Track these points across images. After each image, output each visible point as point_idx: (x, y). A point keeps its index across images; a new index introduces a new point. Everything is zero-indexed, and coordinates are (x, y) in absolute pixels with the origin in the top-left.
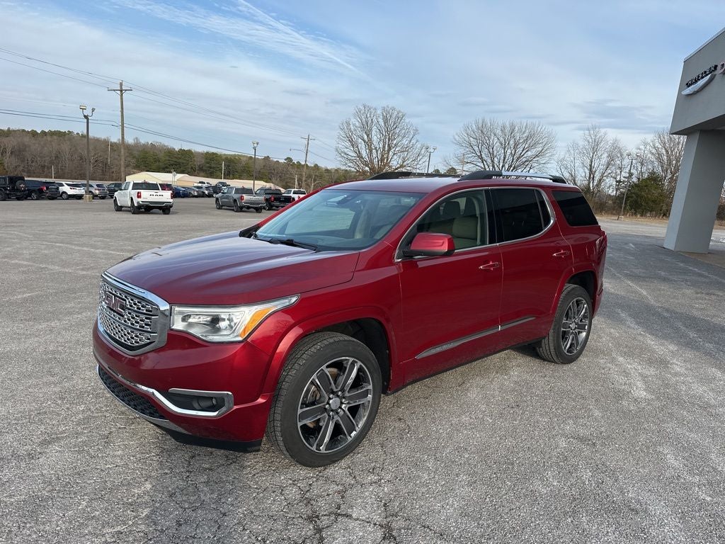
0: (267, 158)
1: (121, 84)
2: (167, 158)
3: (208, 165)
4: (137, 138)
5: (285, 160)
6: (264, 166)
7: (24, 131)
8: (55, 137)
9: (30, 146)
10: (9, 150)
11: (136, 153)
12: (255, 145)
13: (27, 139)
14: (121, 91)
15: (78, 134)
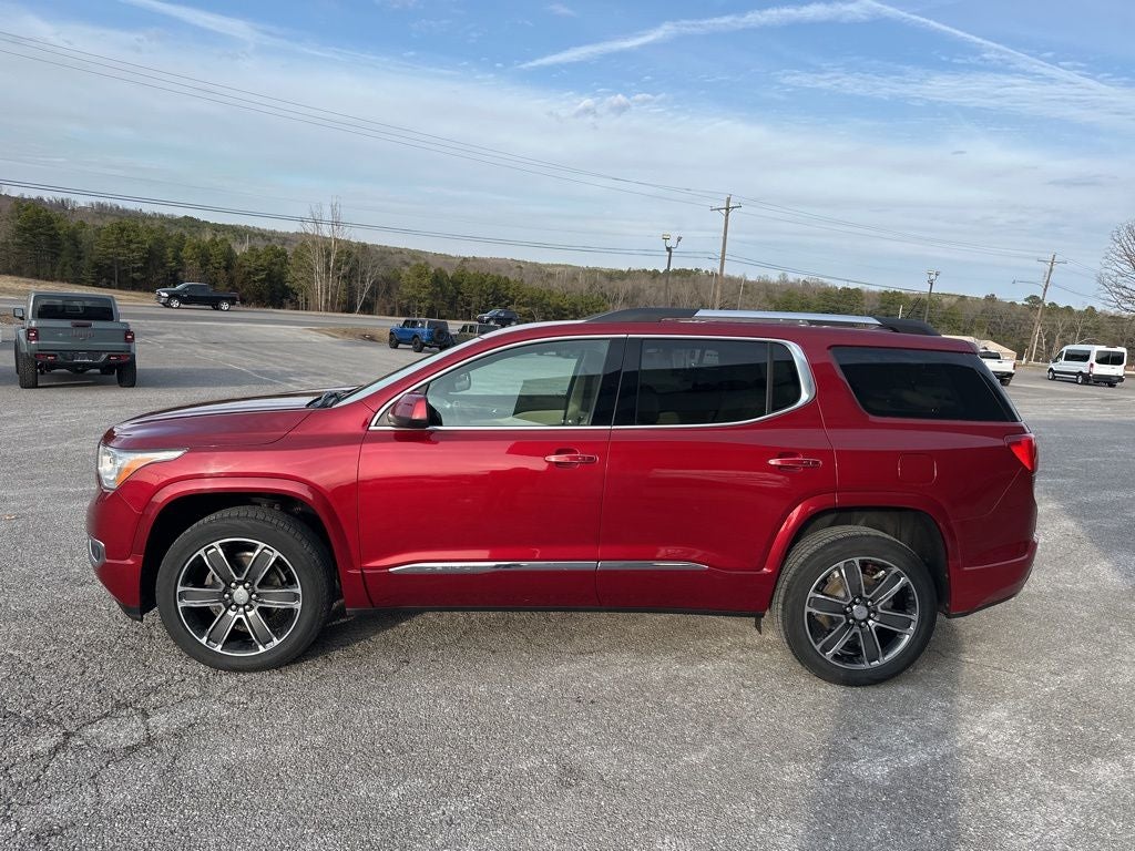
0: (991, 299)
1: (729, 200)
2: (822, 302)
3: (884, 311)
4: (784, 275)
5: (1026, 300)
6: (983, 312)
7: (645, 271)
8: (678, 278)
9: (644, 291)
10: (621, 296)
11: (777, 296)
12: (933, 277)
13: (644, 283)
14: (727, 209)
15: (707, 272)
